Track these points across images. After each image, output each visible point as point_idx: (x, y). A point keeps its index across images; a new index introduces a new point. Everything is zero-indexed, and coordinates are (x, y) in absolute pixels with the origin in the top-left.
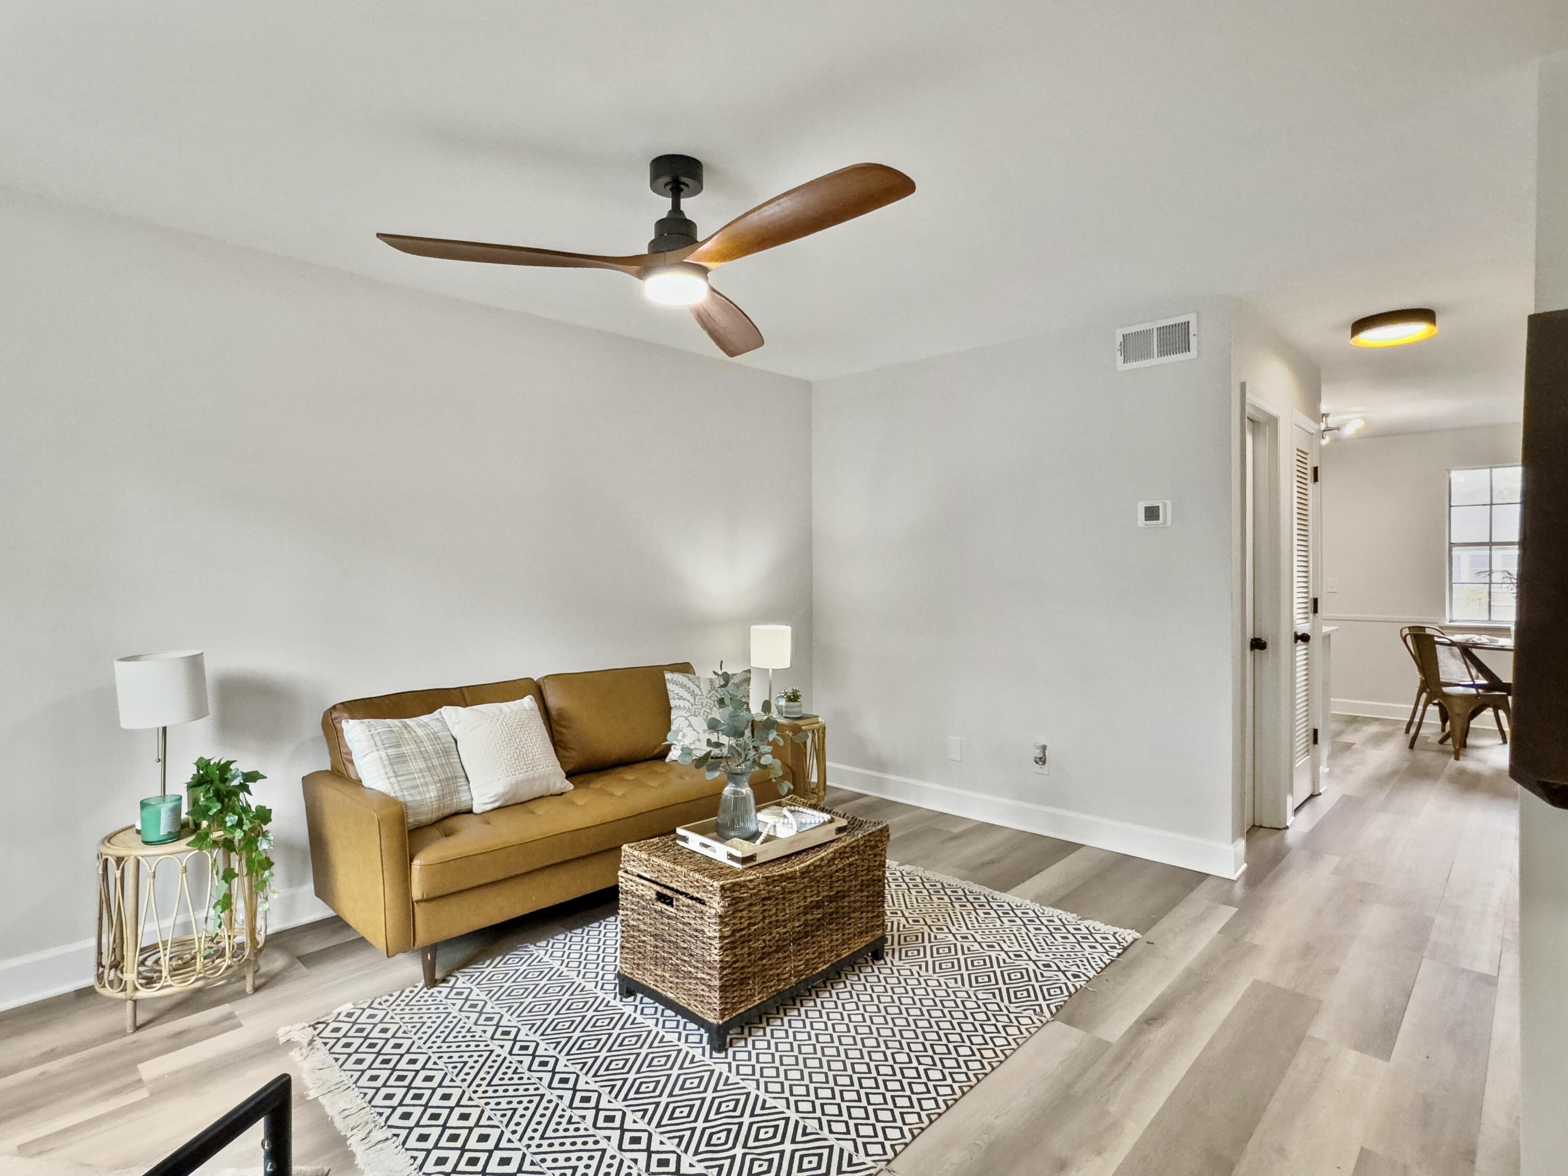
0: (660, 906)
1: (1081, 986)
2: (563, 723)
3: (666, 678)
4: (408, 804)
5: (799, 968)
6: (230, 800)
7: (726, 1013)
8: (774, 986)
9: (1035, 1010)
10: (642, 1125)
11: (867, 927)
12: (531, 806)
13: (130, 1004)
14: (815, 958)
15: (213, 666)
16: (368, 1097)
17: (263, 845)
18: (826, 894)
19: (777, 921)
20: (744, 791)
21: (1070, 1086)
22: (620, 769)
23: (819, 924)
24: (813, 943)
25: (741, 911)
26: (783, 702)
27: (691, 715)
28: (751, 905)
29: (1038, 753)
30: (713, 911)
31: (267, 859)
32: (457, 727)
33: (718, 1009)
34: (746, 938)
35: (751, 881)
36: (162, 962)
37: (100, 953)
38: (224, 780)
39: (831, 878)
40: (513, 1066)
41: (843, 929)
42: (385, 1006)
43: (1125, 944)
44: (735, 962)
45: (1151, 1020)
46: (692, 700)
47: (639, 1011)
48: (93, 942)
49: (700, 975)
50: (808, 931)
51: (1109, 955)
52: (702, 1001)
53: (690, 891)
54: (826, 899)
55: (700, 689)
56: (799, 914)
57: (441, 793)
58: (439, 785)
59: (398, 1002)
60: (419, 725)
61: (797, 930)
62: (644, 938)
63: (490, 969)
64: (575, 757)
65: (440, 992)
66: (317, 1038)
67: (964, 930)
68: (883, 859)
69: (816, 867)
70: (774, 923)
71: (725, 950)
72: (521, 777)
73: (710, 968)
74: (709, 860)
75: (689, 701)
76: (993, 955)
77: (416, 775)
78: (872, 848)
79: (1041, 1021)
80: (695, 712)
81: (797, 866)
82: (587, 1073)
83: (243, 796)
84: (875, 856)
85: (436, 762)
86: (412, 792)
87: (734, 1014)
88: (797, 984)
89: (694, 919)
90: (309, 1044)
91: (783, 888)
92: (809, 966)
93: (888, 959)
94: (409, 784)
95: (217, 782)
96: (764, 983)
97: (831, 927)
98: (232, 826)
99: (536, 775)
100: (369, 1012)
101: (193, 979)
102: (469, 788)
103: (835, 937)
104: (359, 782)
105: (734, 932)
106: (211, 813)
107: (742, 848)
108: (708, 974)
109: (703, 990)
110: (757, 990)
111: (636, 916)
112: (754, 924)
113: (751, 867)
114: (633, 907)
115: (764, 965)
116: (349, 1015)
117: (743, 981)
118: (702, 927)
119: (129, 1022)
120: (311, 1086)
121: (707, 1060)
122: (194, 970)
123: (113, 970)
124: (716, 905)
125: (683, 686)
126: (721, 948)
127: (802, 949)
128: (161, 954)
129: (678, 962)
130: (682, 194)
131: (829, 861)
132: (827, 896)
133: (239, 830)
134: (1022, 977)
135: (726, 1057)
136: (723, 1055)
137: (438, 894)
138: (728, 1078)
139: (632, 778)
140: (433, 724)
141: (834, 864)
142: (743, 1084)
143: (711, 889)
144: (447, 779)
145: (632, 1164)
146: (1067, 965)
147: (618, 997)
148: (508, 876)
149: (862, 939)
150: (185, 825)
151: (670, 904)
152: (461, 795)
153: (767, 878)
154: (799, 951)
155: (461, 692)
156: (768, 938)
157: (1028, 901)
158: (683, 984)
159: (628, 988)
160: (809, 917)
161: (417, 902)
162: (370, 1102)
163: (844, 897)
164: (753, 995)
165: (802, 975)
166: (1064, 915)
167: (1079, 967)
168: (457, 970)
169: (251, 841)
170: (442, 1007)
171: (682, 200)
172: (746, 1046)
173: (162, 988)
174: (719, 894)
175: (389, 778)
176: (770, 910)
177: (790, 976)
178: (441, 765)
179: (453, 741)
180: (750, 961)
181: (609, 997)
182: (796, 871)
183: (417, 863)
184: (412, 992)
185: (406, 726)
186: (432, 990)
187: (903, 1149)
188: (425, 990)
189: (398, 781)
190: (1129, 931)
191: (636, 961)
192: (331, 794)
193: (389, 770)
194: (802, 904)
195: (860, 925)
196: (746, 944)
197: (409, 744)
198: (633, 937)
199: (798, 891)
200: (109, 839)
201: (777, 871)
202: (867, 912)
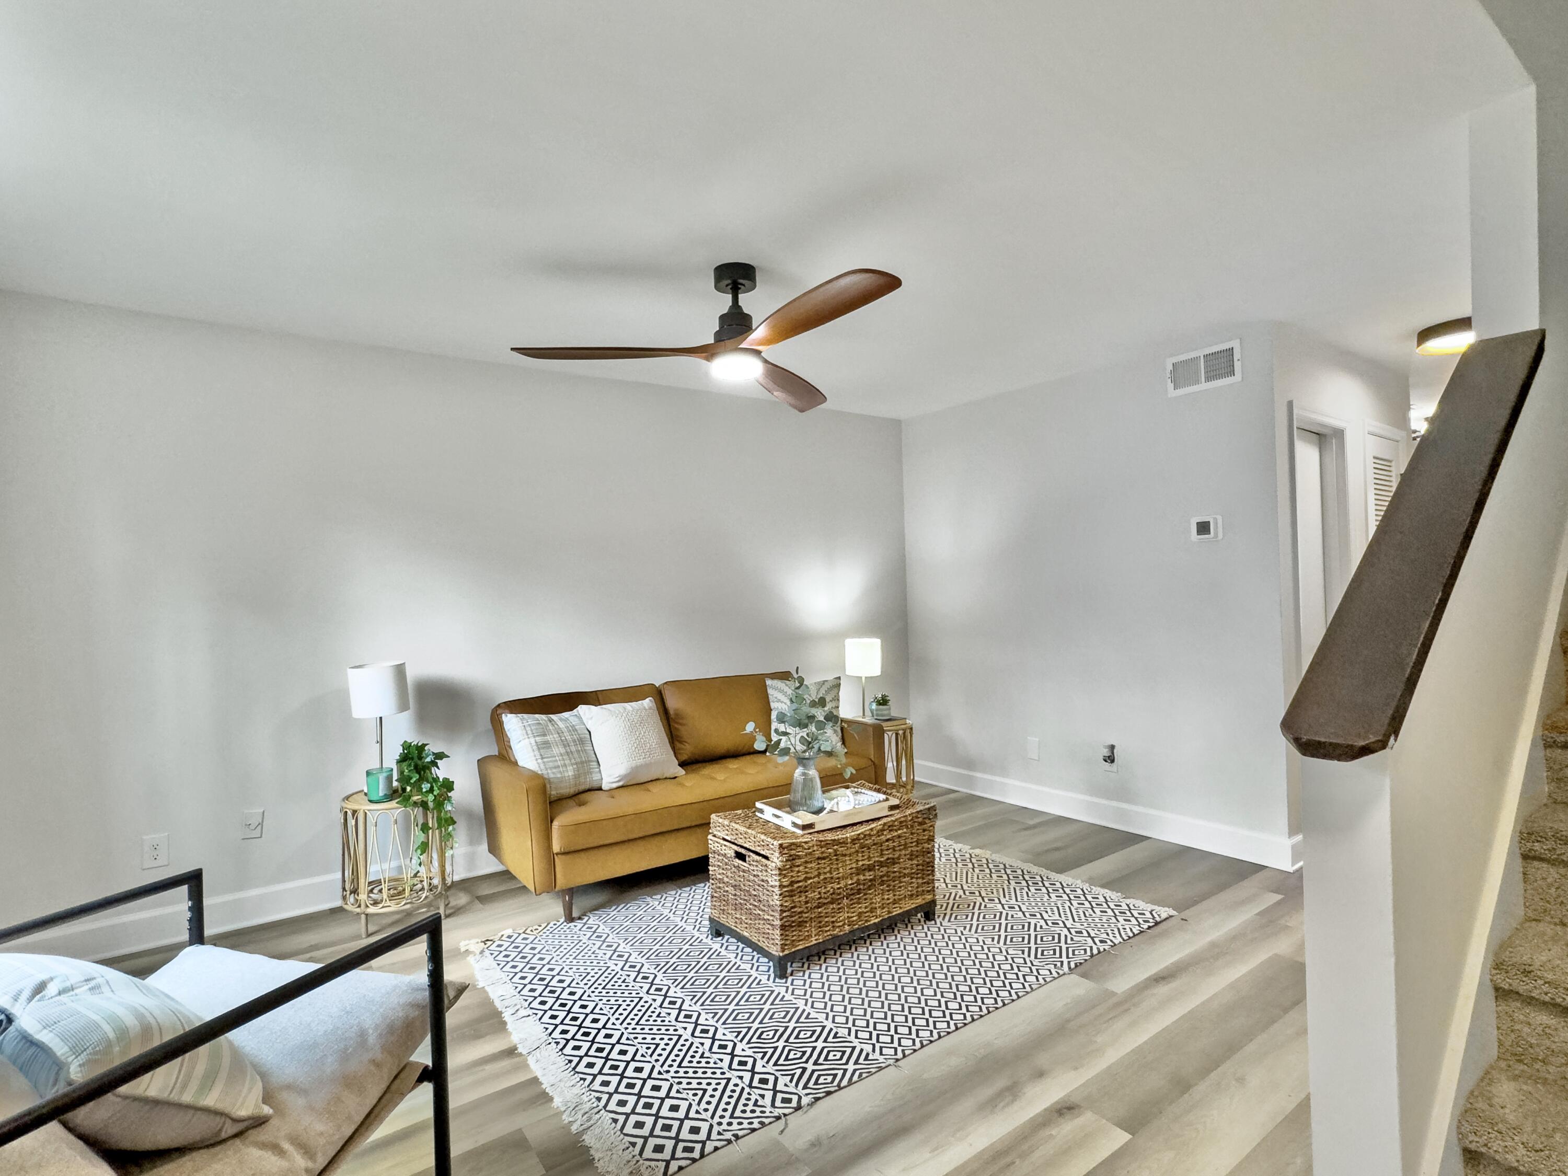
0: (738, 862)
1: (1105, 950)
2: (681, 721)
3: (767, 683)
4: (552, 780)
5: (851, 919)
6: (425, 772)
7: (786, 947)
8: (829, 931)
9: (1055, 965)
10: (712, 1022)
11: (917, 892)
12: (650, 786)
13: (363, 916)
14: (867, 912)
15: (412, 674)
16: (518, 990)
17: (449, 807)
18: (877, 859)
19: (832, 878)
20: (810, 773)
21: (1068, 1021)
22: (728, 760)
23: (872, 883)
24: (866, 899)
25: (798, 866)
26: (874, 706)
28: (806, 862)
29: (1106, 752)
30: (774, 865)
31: (452, 818)
32: (590, 722)
33: (779, 943)
34: (802, 889)
35: (806, 843)
36: (383, 891)
37: (344, 881)
38: (420, 758)
39: (882, 846)
40: (623, 978)
41: (894, 890)
42: (535, 932)
43: (1158, 919)
44: (792, 908)
45: (1160, 978)
47: (724, 947)
48: (339, 875)
49: (767, 917)
50: (860, 889)
51: (1140, 927)
52: (768, 938)
53: (758, 849)
54: (876, 864)
56: (851, 874)
57: (576, 773)
58: (575, 766)
59: (544, 931)
60: (561, 720)
61: (849, 887)
62: (727, 889)
63: (615, 912)
64: (688, 750)
65: (575, 926)
66: (486, 950)
67: (1013, 901)
68: (931, 834)
69: (866, 836)
70: (828, 880)
71: (785, 897)
72: (640, 761)
73: (773, 911)
74: (778, 827)
75: (785, 703)
76: (1033, 922)
77: (557, 758)
78: (920, 824)
79: (1058, 973)
81: (849, 834)
82: (676, 986)
83: (434, 769)
84: (924, 830)
85: (573, 749)
86: (554, 770)
87: (793, 950)
88: (850, 932)
89: (761, 871)
90: (480, 953)
91: (836, 851)
92: (862, 918)
93: (938, 921)
94: (551, 764)
95: (416, 759)
96: (820, 927)
97: (881, 887)
98: (427, 792)
99: (653, 761)
100: (523, 936)
101: (403, 903)
102: (600, 771)
103: (886, 897)
104: (515, 763)
105: (792, 883)
106: (412, 781)
107: (804, 817)
108: (772, 916)
109: (768, 929)
110: (814, 933)
111: (721, 871)
112: (810, 878)
113: (810, 833)
114: (719, 863)
115: (820, 913)
116: (510, 937)
117: (801, 924)
118: (767, 878)
119: (363, 930)
120: (480, 979)
121: (770, 983)
122: (404, 898)
123: (353, 895)
124: (775, 860)
125: (781, 691)
126: (780, 895)
127: (854, 903)
128: (383, 886)
129: (751, 907)
130: (740, 291)
131: (878, 832)
132: (878, 861)
133: (431, 795)
134: (1053, 939)
135: (786, 982)
136: (784, 981)
137: (572, 849)
138: (784, 996)
139: (735, 767)
140: (572, 719)
141: (883, 834)
142: (794, 1001)
143: (772, 847)
144: (582, 763)
145: (699, 1046)
146: (1098, 933)
147: (710, 937)
148: (626, 839)
149: (912, 902)
150: (395, 791)
151: (744, 860)
152: (593, 775)
153: (821, 841)
154: (852, 904)
155: (597, 694)
156: (823, 891)
157: (1079, 882)
158: (755, 924)
159: (718, 931)
160: (862, 877)
161: (557, 854)
162: (519, 992)
163: (894, 864)
164: (810, 936)
165: (854, 925)
166: (1108, 893)
167: (1108, 934)
168: (590, 912)
169: (440, 803)
170: (576, 936)
171: (740, 295)
172: (803, 976)
173: (383, 907)
174: (778, 851)
175: (537, 760)
176: (825, 868)
177: (844, 924)
178: (578, 751)
179: (588, 733)
180: (807, 908)
181: (703, 937)
182: (847, 837)
183: (556, 824)
184: (555, 924)
185: (551, 720)
186: (570, 924)
187: (912, 1053)
188: (565, 924)
189: (544, 762)
190: (1167, 909)
191: (722, 908)
192: (498, 773)
193: (537, 752)
194: (854, 865)
195: (910, 889)
196: (803, 894)
197: (552, 734)
198: (719, 888)
199: (850, 855)
200: (347, 798)
201: (830, 836)
202: (917, 878)
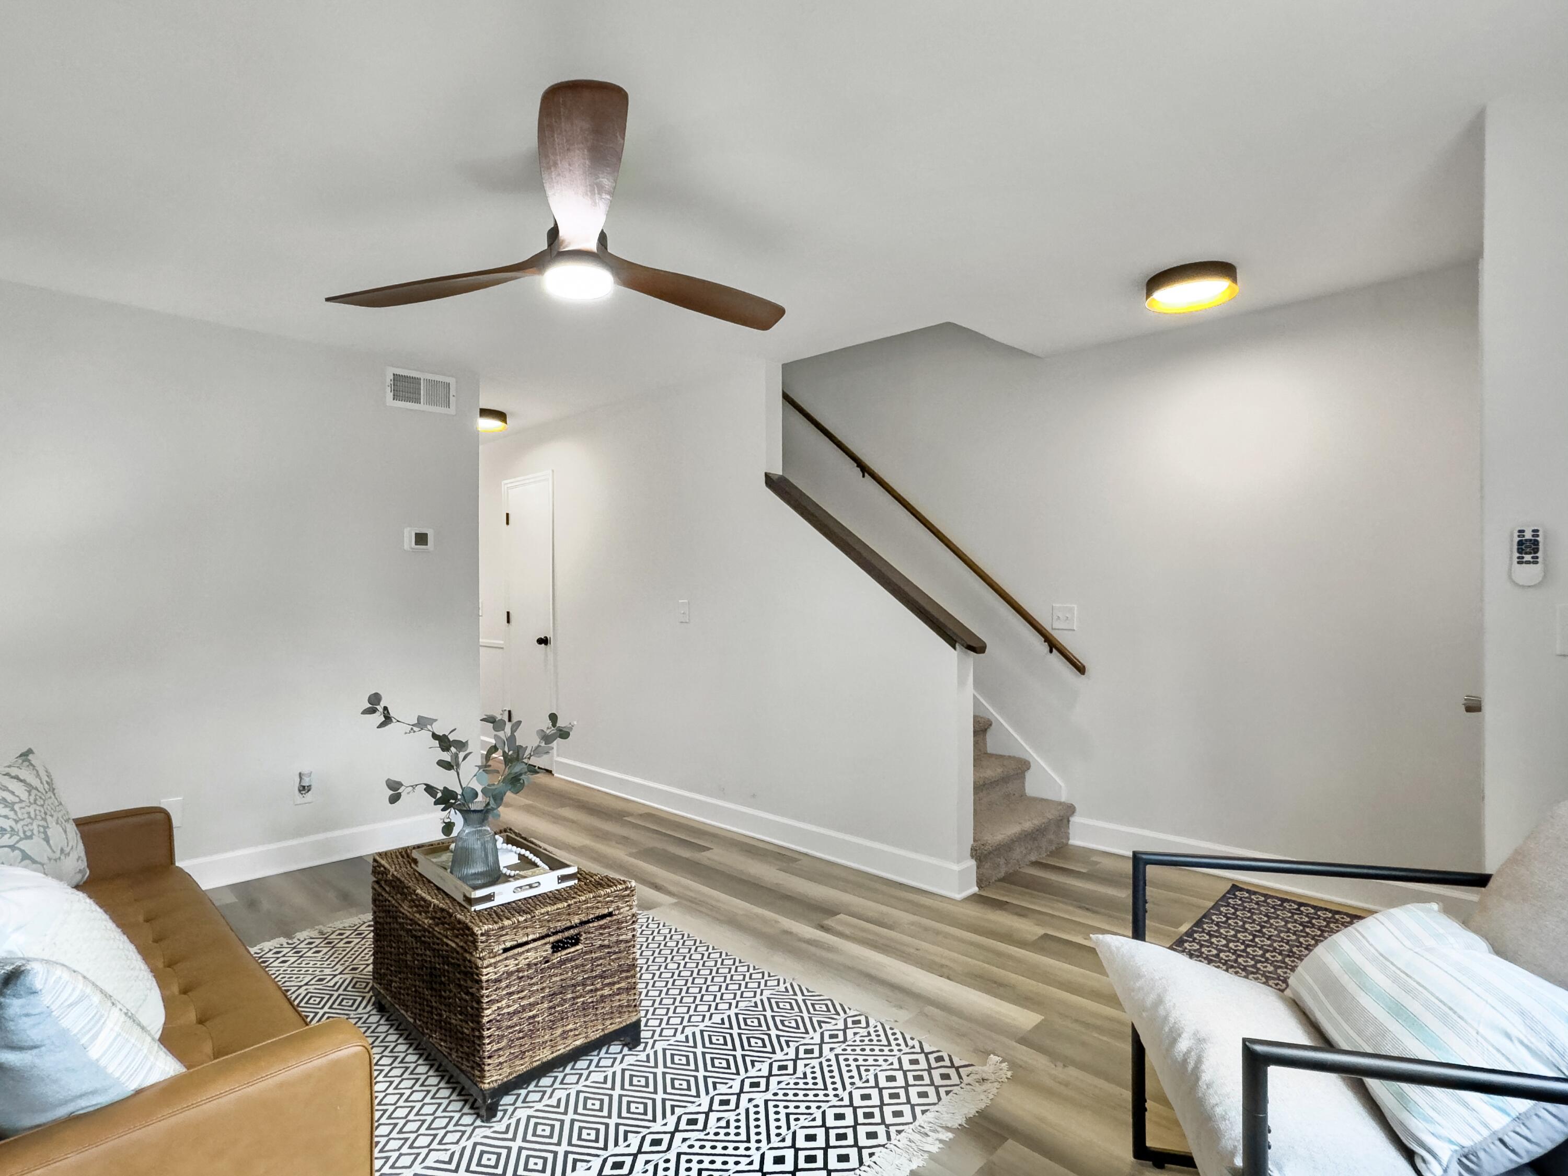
27: (21, 839)
46: (11, 814)
55: (13, 793)
80: (24, 832)
